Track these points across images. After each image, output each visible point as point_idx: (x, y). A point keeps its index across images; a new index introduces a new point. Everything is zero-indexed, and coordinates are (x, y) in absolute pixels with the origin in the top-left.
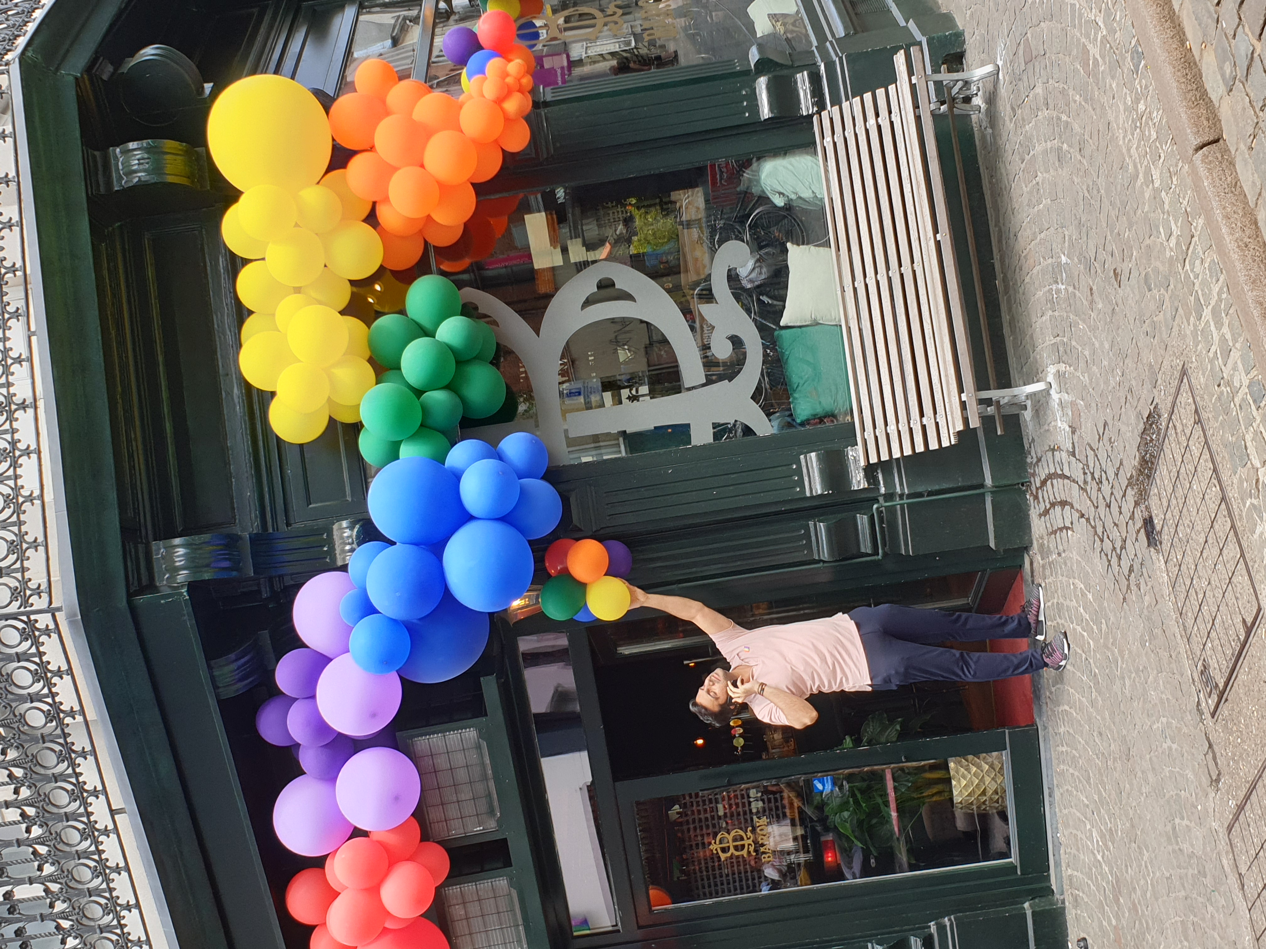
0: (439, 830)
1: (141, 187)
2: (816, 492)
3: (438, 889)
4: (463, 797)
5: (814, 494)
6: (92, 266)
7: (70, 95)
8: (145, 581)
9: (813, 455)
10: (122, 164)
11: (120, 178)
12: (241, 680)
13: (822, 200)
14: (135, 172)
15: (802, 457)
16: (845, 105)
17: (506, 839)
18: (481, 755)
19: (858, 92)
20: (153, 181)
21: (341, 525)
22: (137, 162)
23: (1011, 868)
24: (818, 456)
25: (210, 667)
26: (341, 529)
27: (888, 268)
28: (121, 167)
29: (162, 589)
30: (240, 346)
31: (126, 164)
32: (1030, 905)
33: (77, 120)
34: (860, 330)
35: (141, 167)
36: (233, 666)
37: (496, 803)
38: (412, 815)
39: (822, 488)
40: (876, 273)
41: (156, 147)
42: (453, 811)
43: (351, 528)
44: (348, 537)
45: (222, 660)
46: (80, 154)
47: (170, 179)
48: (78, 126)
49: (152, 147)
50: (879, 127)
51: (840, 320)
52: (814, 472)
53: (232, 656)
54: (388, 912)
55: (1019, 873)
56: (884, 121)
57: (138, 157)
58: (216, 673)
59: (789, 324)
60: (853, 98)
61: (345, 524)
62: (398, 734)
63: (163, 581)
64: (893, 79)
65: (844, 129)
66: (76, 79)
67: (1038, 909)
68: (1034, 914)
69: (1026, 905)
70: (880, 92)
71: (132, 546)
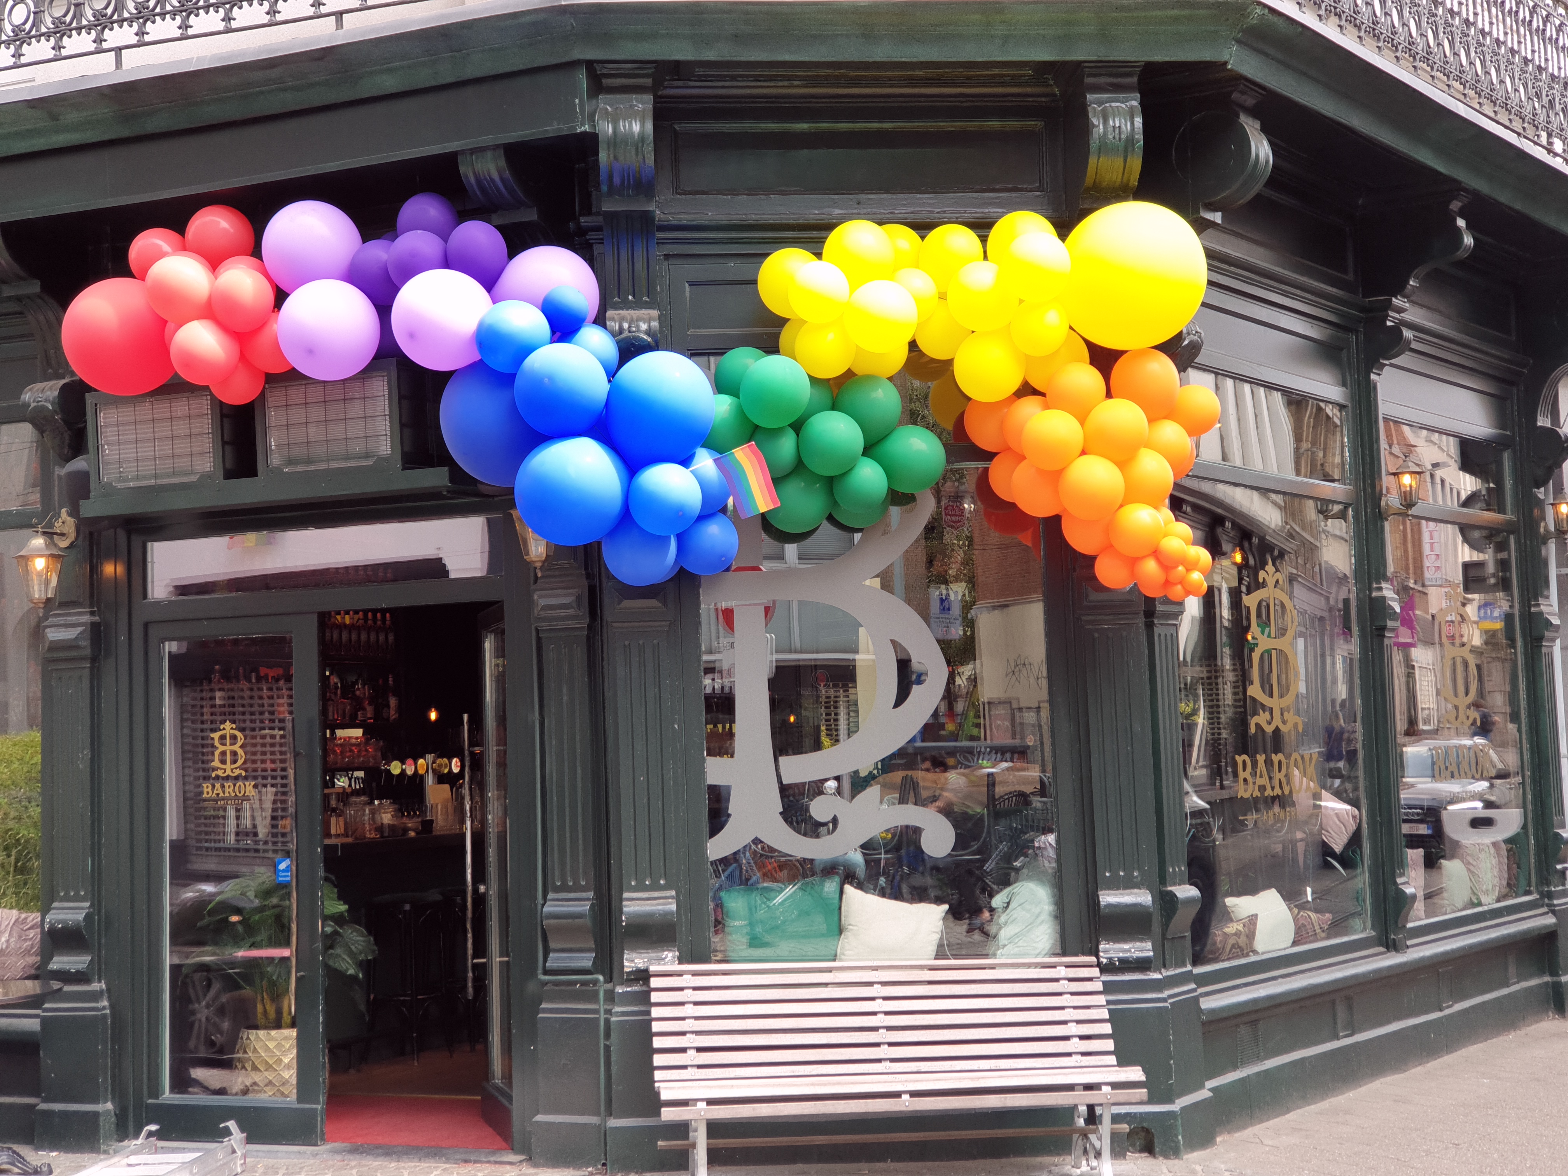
0: (275, 398)
1: (1085, 128)
2: (626, 906)
3: (206, 388)
4: (312, 429)
5: (624, 903)
6: (992, 59)
7: (1205, 55)
8: (606, 82)
9: (673, 907)
10: (1117, 107)
11: (1100, 103)
12: (478, 180)
13: (994, 955)
14: (1105, 122)
15: (673, 893)
16: (1101, 1000)
17: (256, 475)
18: (359, 457)
19: (1115, 1018)
20: (1091, 142)
21: (654, 320)
22: (1117, 125)
23: (155, 1091)
24: (671, 913)
25: (496, 147)
26: (649, 320)
27: (889, 1028)
28: (1113, 104)
29: (594, 102)
30: (880, 223)
31: (1117, 113)
32: (108, 1111)
33: (1173, 59)
34: (826, 985)
35: (1110, 129)
36: (495, 176)
37: (300, 468)
38: (294, 368)
39: (629, 914)
40: (887, 1013)
41: (1134, 150)
42: (297, 415)
43: (648, 332)
44: (638, 326)
45: (502, 163)
46: (1133, 59)
47: (1092, 161)
48: (1167, 59)
49: (1133, 145)
50: (1066, 1038)
51: (841, 960)
52: (652, 905)
53: (507, 174)
54: (181, 326)
55: (150, 1101)
56: (1075, 1045)
57: (1123, 127)
58: (489, 154)
59: (844, 896)
60: (1109, 1010)
61: (655, 324)
62: (395, 359)
63: (605, 103)
64: (1122, 1063)
65: (1073, 994)
66: (1225, 63)
67: (101, 1119)
68: (96, 1115)
69: (109, 1106)
70: (1109, 1045)
71: (650, 71)
